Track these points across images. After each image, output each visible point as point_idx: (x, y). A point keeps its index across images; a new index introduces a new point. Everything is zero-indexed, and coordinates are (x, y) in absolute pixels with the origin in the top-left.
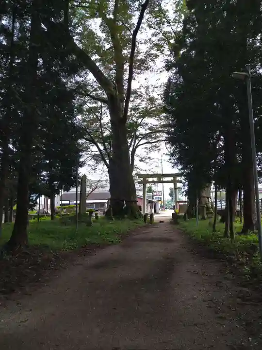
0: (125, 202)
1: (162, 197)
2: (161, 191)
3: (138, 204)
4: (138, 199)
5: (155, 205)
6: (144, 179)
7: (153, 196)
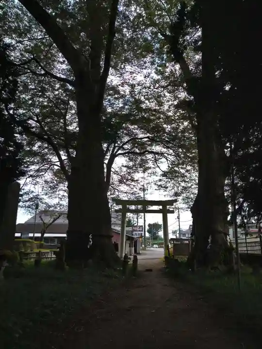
0: (90, 236)
1: (143, 232)
2: (142, 226)
3: (114, 240)
4: (113, 234)
5: (136, 243)
6: (124, 207)
7: (132, 231)
